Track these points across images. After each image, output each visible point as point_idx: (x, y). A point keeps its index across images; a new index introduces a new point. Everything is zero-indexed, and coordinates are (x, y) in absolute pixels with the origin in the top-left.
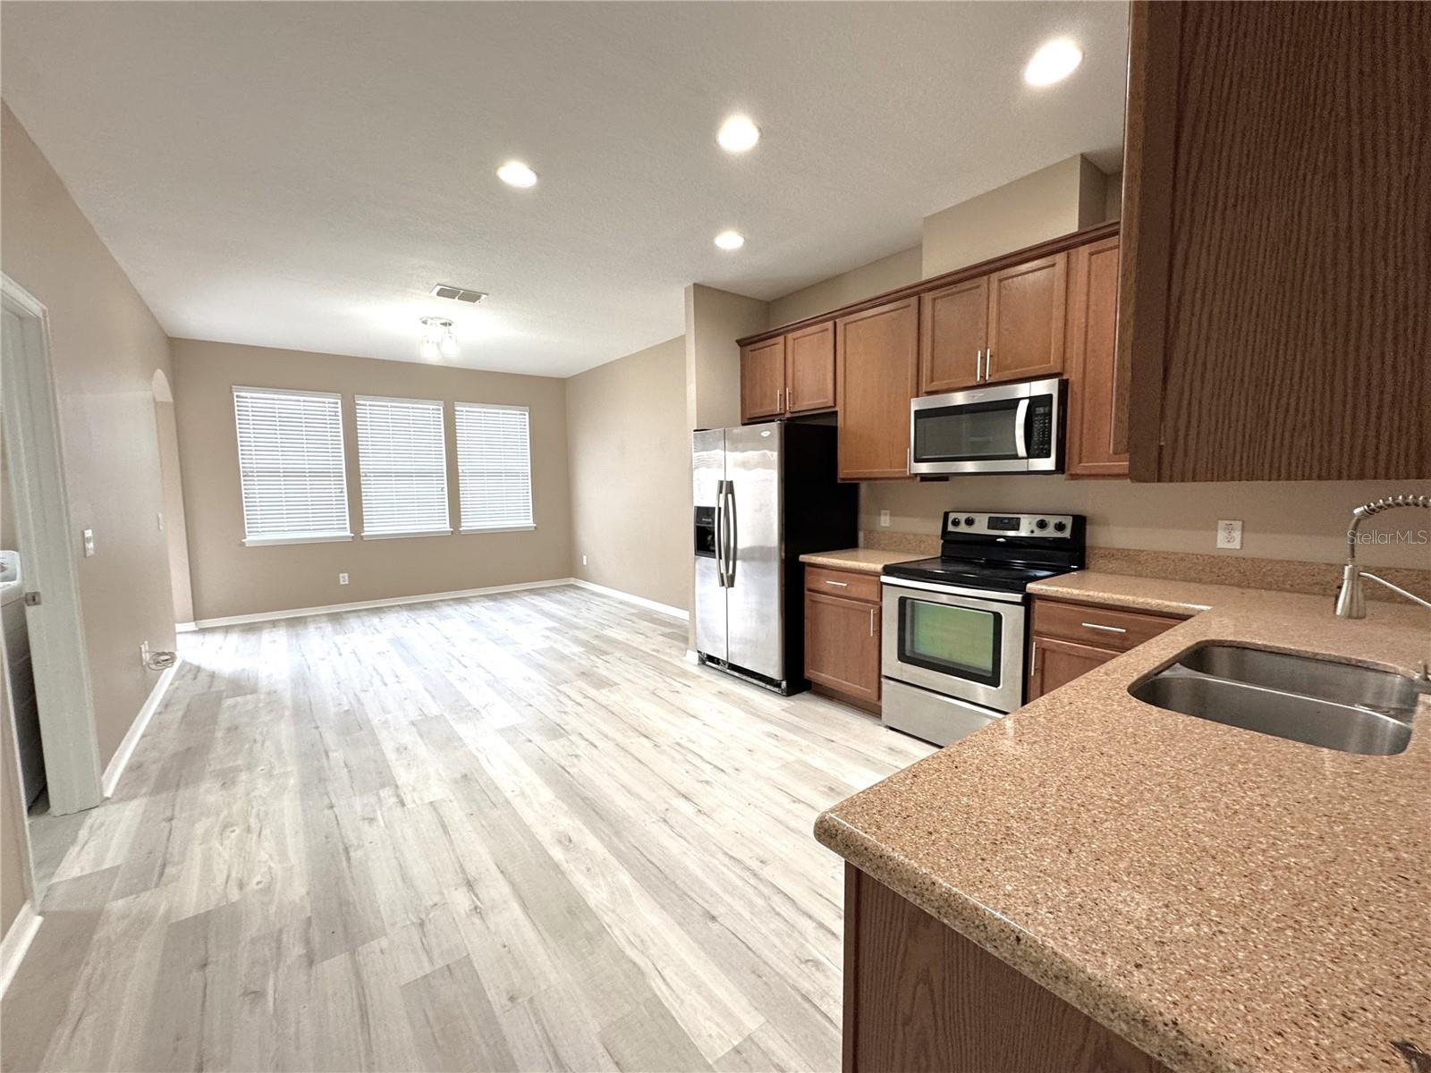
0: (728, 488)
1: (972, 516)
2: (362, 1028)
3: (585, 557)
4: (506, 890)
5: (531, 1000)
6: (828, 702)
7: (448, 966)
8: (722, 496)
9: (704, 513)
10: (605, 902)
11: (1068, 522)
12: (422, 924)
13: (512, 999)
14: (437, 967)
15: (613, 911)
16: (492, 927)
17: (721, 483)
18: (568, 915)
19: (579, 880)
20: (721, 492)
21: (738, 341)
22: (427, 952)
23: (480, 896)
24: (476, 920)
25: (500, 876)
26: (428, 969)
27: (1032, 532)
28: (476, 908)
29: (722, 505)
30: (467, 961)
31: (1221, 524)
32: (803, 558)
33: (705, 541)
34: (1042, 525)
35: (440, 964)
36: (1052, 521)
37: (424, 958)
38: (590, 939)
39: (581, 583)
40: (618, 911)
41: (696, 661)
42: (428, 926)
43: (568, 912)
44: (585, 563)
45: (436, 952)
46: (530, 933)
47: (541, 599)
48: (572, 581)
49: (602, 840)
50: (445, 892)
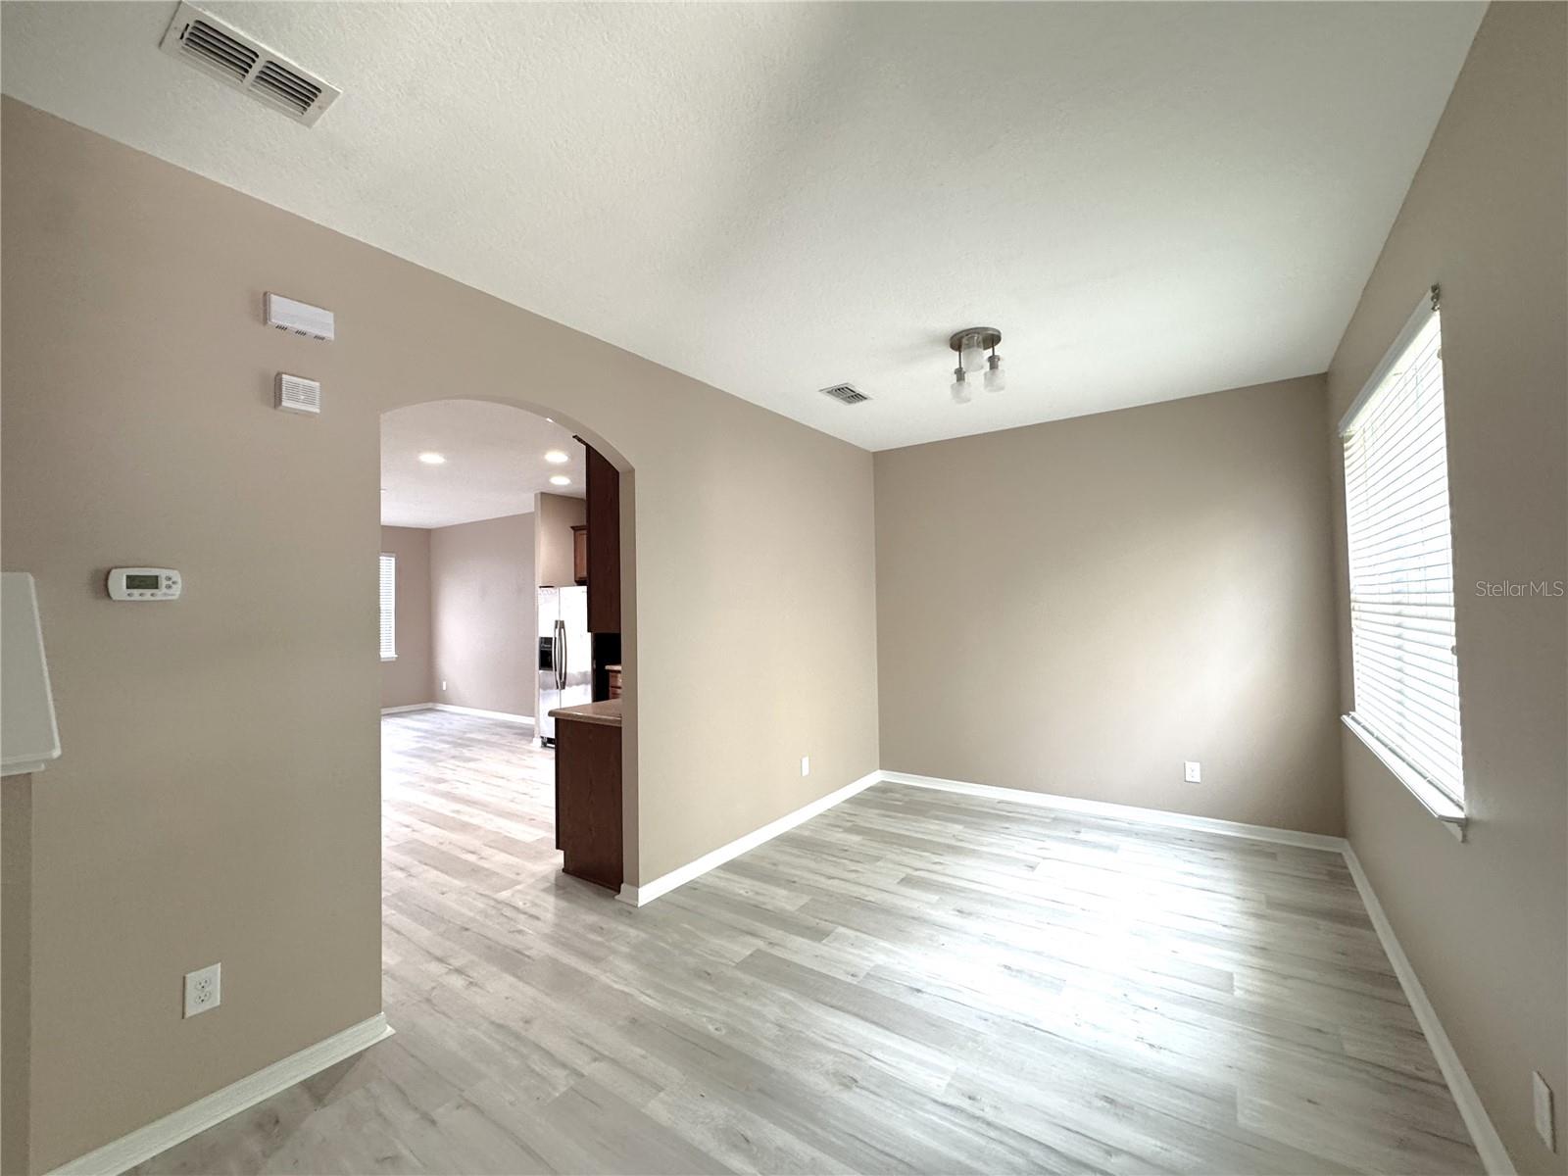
0: (560, 625)
3: (444, 684)
8: (557, 630)
9: (547, 641)
17: (557, 622)
20: (556, 627)
21: (572, 528)
29: (557, 636)
32: (608, 667)
33: (546, 661)
39: (440, 707)
41: (540, 744)
44: (444, 688)
47: (401, 719)
48: (430, 705)
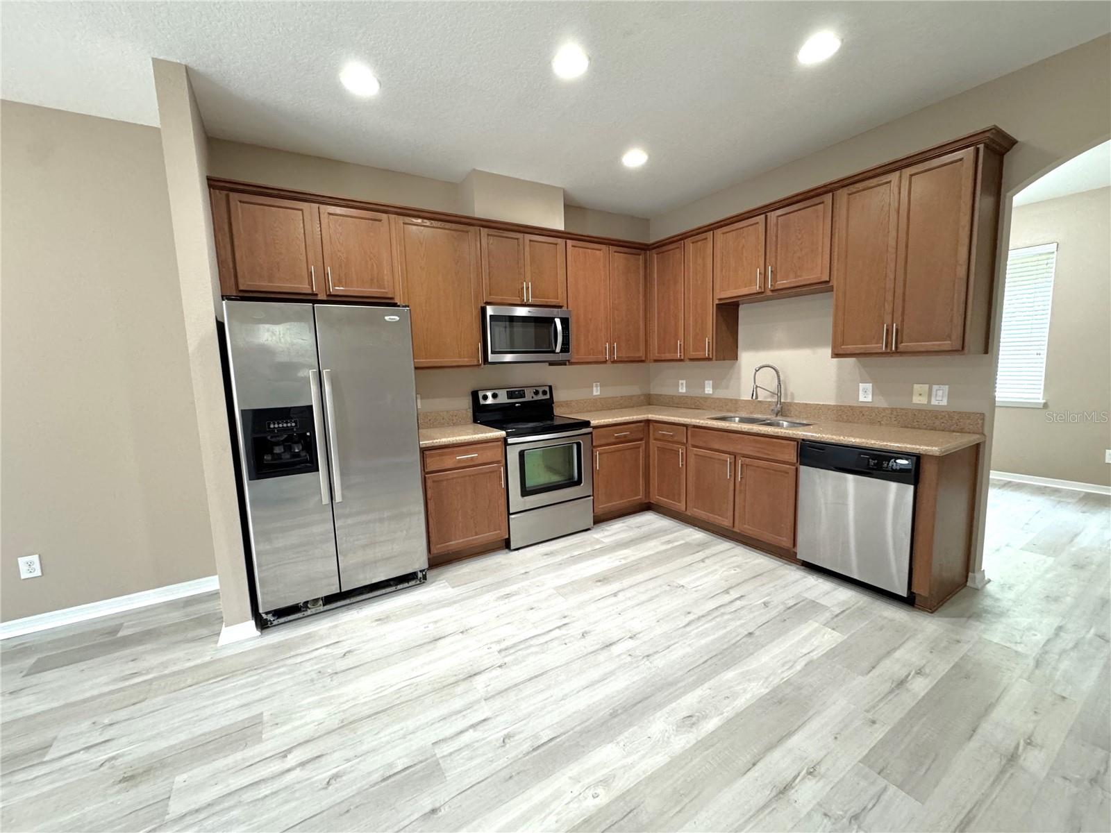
1: (496, 391)
2: (974, 817)
4: (776, 754)
5: (867, 711)
6: (450, 566)
7: (879, 774)
10: (760, 683)
11: (547, 389)
12: (856, 817)
13: (874, 722)
14: (885, 782)
15: (767, 678)
16: (822, 754)
18: (784, 704)
19: (742, 702)
20: (321, 386)
22: (879, 797)
23: (793, 775)
24: (822, 769)
25: (760, 765)
26: (892, 789)
27: (533, 397)
28: (810, 773)
30: (865, 760)
31: (594, 384)
34: (537, 393)
35: (882, 782)
36: (541, 390)
37: (885, 797)
38: (800, 688)
40: (766, 676)
41: (252, 632)
42: (855, 809)
43: (781, 703)
45: (875, 790)
46: (814, 725)
49: (684, 693)
50: (805, 811)
